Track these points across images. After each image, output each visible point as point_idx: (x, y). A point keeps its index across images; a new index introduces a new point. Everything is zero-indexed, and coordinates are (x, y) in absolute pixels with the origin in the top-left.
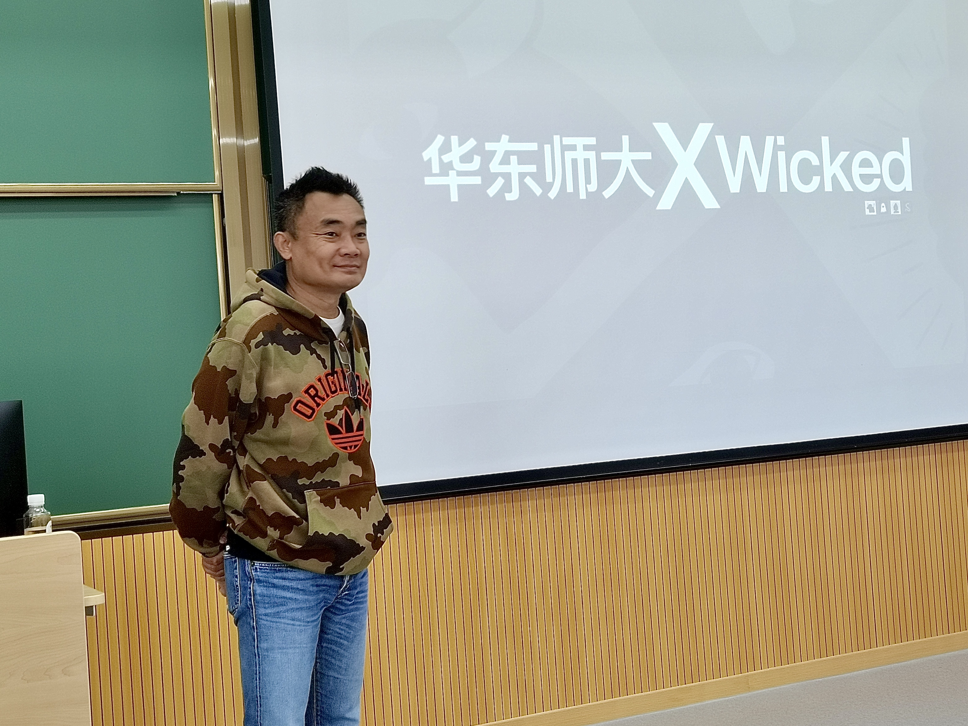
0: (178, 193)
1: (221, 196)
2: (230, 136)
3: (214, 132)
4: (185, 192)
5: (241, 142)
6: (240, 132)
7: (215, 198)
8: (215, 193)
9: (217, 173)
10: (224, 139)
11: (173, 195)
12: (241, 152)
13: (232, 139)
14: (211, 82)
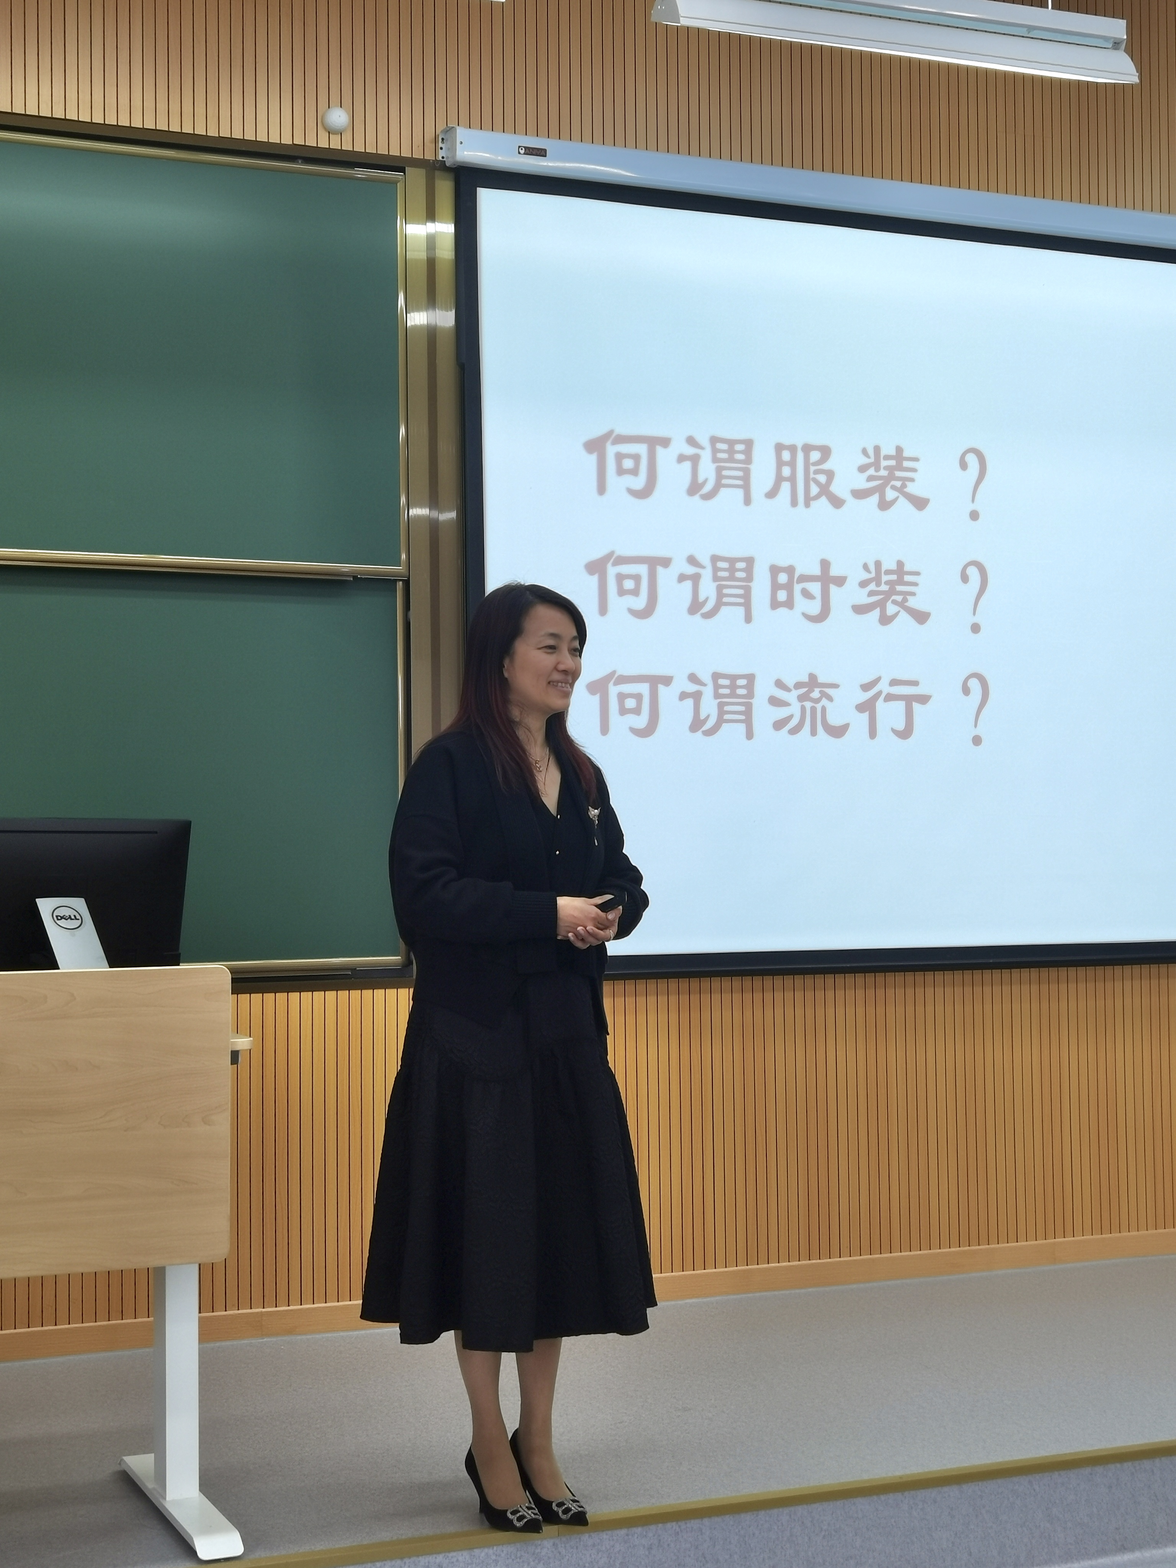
0: (355, 577)
1: (407, 583)
2: (421, 506)
3: (403, 500)
4: (363, 577)
5: (435, 514)
6: (434, 502)
7: (400, 585)
8: (400, 580)
9: (404, 556)
10: (414, 510)
11: (348, 579)
12: (434, 526)
13: (424, 510)
14: (402, 431)
